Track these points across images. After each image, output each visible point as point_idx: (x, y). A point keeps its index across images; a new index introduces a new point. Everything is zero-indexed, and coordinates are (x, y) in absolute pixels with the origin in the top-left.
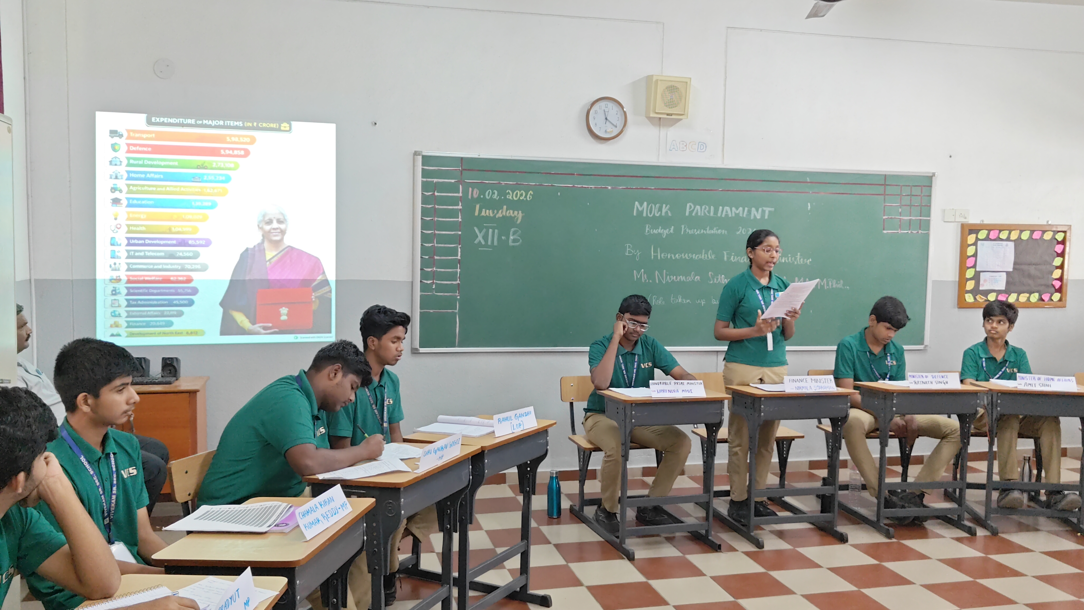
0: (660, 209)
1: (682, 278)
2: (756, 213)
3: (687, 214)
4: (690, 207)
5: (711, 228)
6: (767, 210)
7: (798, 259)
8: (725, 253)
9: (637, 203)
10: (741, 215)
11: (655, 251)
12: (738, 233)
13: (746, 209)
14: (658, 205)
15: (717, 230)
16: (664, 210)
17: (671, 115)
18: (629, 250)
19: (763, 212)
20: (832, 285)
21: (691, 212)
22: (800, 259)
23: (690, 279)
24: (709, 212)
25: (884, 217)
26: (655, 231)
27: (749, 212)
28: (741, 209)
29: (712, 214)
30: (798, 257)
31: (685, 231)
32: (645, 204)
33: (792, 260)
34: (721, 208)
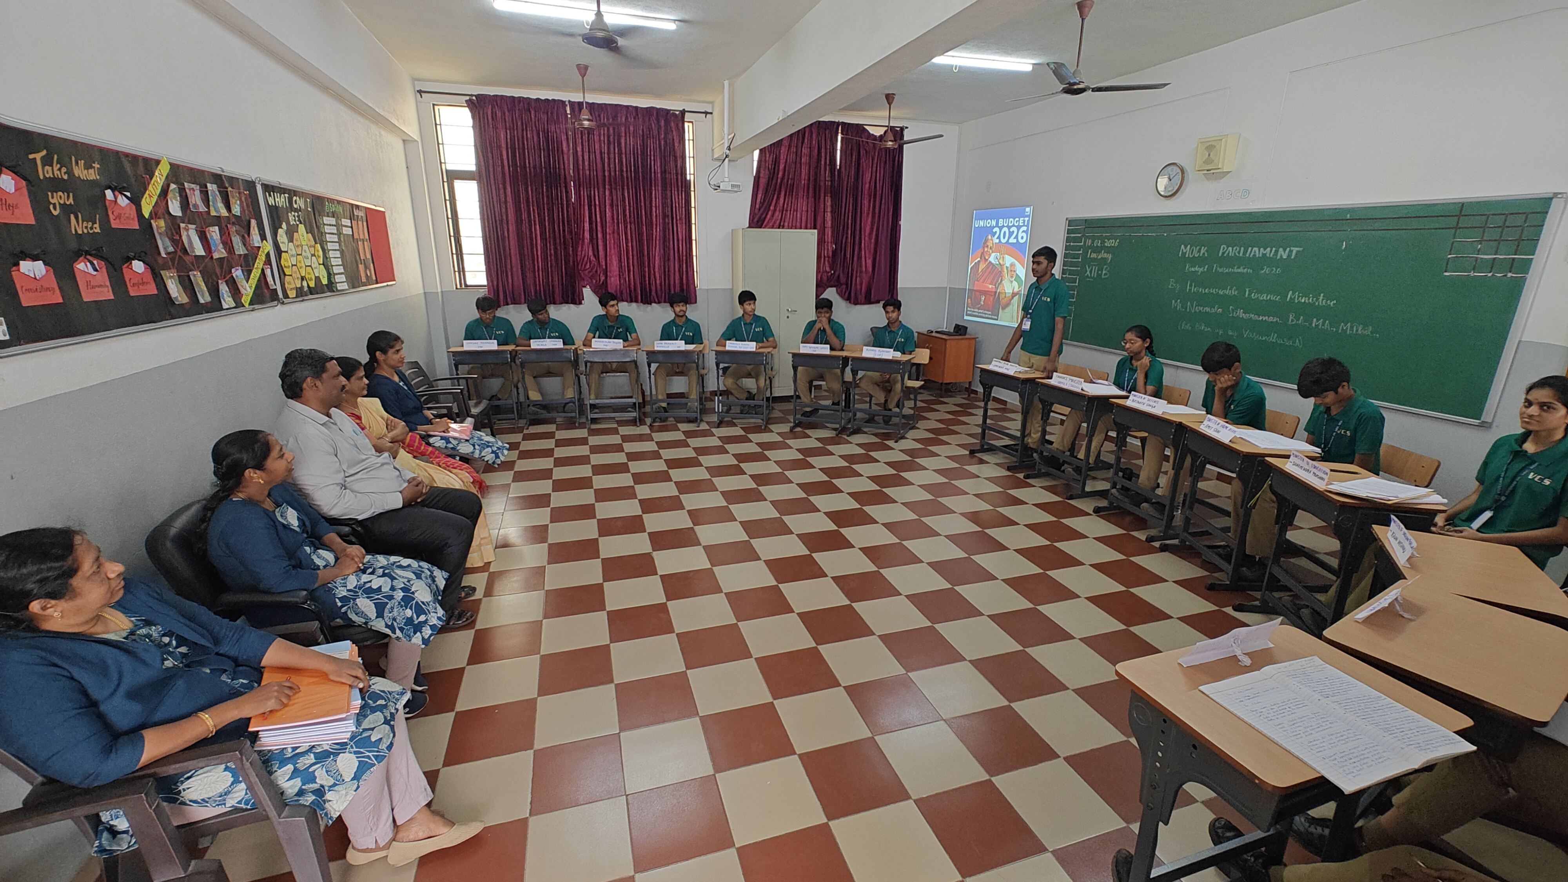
0: (1199, 251)
1: (1208, 309)
2: (1283, 253)
3: (1220, 254)
4: (1224, 248)
5: (1238, 268)
6: (1295, 250)
7: (1321, 300)
8: (1247, 290)
9: (1183, 246)
10: (1268, 255)
11: (1191, 286)
12: (1263, 272)
13: (1274, 249)
14: (1198, 248)
15: (1244, 269)
16: (1202, 252)
17: (1210, 170)
18: (1172, 284)
19: (1291, 251)
20: (1357, 331)
21: (1223, 253)
22: (1323, 300)
23: (1213, 311)
24: (1239, 253)
25: (1450, 256)
26: (1193, 269)
27: (1277, 252)
28: (1269, 249)
29: (1241, 255)
30: (1321, 298)
31: (1216, 269)
32: (1189, 246)
33: (1312, 300)
34: (1250, 248)
